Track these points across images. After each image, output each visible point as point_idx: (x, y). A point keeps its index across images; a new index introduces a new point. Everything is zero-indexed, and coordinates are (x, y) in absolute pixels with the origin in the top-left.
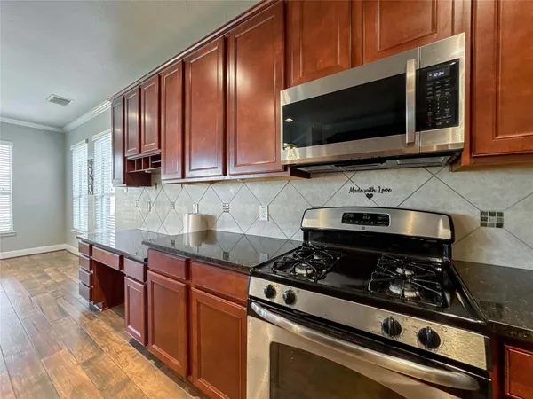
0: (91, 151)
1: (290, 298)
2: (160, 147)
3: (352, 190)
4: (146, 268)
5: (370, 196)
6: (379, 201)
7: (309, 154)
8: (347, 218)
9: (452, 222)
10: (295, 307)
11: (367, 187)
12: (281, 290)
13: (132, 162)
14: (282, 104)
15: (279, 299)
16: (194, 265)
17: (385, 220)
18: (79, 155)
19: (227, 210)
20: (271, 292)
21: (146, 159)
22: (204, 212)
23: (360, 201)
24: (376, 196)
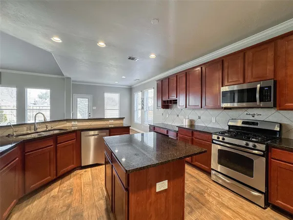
0: (143, 95)
1: (223, 139)
2: (177, 97)
3: (247, 114)
4: (177, 134)
5: (253, 116)
6: (257, 118)
7: (229, 105)
8: (243, 123)
9: (281, 126)
10: (225, 141)
11: (253, 113)
12: (221, 138)
13: (164, 102)
14: (222, 91)
15: (221, 139)
16: (195, 133)
17: (257, 124)
18: (138, 96)
19: (199, 118)
20: (218, 138)
21: (171, 101)
22: (191, 119)
23: (250, 118)
24: (256, 116)
